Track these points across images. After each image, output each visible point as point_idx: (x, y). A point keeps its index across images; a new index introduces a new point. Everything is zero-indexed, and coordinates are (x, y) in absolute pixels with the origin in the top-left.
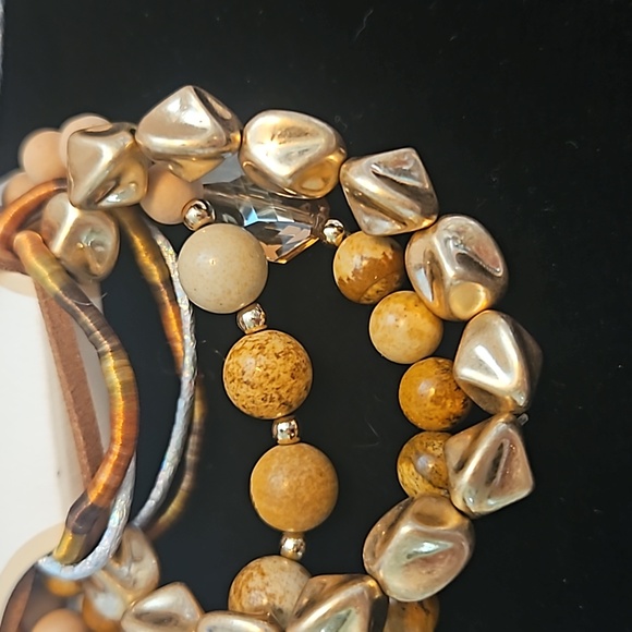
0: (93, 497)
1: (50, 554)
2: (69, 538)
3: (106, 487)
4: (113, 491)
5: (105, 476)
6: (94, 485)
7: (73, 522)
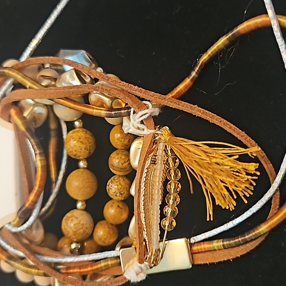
0: (27, 205)
1: (10, 223)
2: (18, 219)
3: (32, 201)
4: (34, 203)
5: (32, 197)
6: (28, 201)
7: (20, 213)
